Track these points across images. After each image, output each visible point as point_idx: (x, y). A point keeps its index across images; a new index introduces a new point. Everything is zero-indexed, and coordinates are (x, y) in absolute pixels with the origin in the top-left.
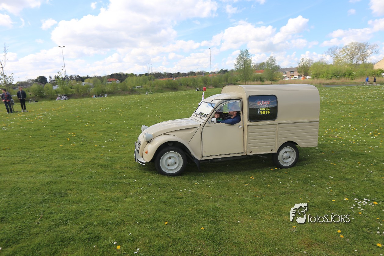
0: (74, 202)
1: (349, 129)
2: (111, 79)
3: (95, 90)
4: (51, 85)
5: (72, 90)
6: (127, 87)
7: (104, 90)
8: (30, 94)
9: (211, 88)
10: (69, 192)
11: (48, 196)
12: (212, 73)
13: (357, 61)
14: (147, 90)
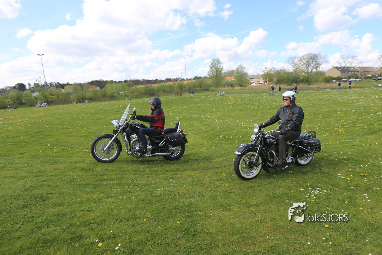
0: (56, 205)
2: (92, 86)
3: (75, 96)
4: (30, 92)
5: (52, 96)
6: (107, 93)
7: (84, 97)
8: (9, 101)
9: (186, 93)
10: (51, 195)
11: (29, 201)
12: (187, 79)
13: (312, 70)
14: (126, 96)
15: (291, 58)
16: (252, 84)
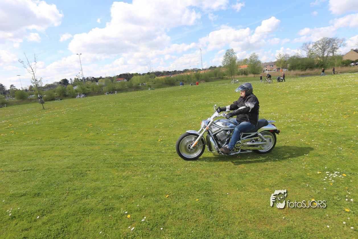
0: (92, 180)
1: (321, 112)
2: (120, 79)
3: (107, 88)
4: (72, 86)
5: (88, 89)
6: (132, 85)
7: (114, 88)
8: (56, 94)
9: (203, 82)
10: (88, 172)
11: (72, 176)
12: (203, 69)
13: (328, 54)
14: (150, 86)
15: (306, 44)
16: (265, 71)
